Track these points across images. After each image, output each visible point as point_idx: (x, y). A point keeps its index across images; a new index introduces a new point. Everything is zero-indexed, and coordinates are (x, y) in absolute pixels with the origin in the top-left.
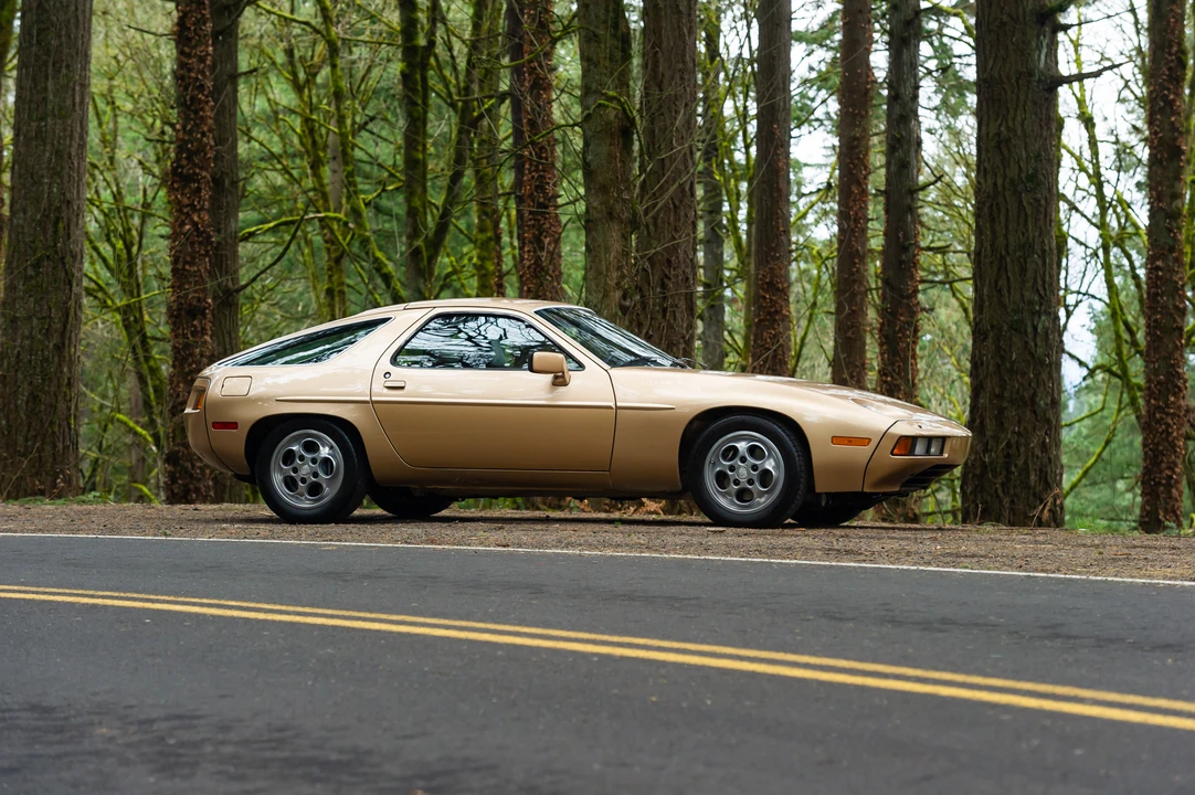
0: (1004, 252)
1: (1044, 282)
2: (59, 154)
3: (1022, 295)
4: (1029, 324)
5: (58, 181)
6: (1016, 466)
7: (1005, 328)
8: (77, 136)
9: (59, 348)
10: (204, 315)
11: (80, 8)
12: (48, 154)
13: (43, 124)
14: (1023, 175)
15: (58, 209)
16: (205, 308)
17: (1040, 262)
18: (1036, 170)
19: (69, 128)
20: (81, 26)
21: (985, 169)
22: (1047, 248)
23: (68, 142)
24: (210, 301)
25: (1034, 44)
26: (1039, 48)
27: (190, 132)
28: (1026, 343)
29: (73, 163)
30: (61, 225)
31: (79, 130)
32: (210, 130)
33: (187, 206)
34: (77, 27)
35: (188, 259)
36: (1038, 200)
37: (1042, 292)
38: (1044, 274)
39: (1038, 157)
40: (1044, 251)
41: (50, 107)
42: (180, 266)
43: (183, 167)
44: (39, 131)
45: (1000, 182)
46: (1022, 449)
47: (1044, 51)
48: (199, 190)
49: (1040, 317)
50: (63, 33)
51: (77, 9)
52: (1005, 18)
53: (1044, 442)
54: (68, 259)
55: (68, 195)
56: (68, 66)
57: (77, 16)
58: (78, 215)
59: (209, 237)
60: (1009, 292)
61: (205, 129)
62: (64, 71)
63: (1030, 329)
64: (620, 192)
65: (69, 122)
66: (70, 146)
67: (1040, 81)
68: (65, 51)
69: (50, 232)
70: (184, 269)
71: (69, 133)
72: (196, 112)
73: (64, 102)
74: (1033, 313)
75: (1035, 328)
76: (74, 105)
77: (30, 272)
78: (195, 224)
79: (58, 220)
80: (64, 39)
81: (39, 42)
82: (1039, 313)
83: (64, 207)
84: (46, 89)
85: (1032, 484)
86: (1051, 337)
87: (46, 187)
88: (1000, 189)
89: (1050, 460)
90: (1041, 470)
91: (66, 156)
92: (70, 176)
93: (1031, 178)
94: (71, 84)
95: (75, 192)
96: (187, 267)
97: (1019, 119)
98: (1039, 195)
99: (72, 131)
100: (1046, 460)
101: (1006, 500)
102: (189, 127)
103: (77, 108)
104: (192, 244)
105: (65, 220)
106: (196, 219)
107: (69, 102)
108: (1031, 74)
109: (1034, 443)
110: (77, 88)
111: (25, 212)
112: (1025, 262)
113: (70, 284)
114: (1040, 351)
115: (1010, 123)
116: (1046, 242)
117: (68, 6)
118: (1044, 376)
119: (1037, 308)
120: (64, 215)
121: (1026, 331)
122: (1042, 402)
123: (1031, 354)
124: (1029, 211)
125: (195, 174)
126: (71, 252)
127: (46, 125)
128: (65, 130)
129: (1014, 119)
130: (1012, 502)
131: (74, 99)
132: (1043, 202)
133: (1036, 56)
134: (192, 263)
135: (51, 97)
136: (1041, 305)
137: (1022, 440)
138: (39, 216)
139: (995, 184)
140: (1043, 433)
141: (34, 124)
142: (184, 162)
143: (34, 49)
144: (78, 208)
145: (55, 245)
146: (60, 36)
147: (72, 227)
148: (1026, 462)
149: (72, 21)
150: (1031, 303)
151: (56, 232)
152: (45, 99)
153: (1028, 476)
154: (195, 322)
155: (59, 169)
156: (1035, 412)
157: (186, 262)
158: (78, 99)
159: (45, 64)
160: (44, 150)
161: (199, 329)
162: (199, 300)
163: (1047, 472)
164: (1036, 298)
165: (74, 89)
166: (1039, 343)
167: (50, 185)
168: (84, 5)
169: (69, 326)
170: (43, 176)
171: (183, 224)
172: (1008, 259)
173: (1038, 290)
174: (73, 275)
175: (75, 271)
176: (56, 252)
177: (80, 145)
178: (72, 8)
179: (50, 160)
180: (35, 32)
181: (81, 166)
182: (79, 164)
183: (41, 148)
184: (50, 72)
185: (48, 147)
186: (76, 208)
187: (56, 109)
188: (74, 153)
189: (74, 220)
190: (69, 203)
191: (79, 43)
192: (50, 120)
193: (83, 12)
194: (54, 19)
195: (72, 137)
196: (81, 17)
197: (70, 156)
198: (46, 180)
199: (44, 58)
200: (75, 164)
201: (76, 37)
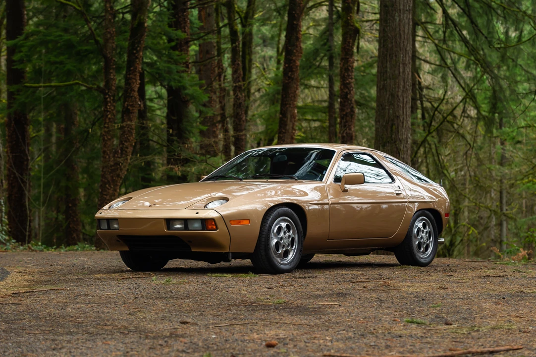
2: (392, 95)
5: (393, 107)
8: (401, 87)
11: (402, 29)
12: (388, 96)
13: (386, 82)
15: (393, 120)
23: (397, 89)
30: (394, 127)
31: (402, 84)
34: (400, 38)
41: (388, 74)
44: (384, 86)
50: (394, 41)
51: (400, 30)
54: (398, 142)
55: (397, 114)
56: (396, 56)
58: (403, 123)
62: (394, 58)
65: (398, 81)
66: (398, 91)
68: (395, 49)
69: (389, 130)
71: (397, 85)
73: (395, 71)
76: (399, 73)
79: (393, 125)
80: (394, 44)
81: (384, 46)
83: (395, 119)
84: (386, 67)
87: (387, 111)
92: (398, 105)
94: (398, 64)
95: (401, 112)
103: (401, 74)
105: (396, 125)
107: (397, 72)
110: (401, 65)
111: (379, 122)
120: (396, 122)
126: (399, 139)
128: (395, 84)
135: (389, 70)
138: (384, 124)
141: (382, 83)
143: (382, 49)
145: (391, 136)
146: (392, 43)
147: (400, 128)
149: (398, 35)
151: (392, 130)
152: (386, 71)
155: (393, 102)
158: (401, 70)
159: (386, 55)
160: (386, 94)
165: (399, 66)
167: (389, 109)
168: (404, 27)
170: (386, 106)
174: (401, 150)
175: (402, 148)
176: (392, 140)
177: (403, 91)
178: (398, 29)
179: (389, 98)
180: (382, 41)
181: (405, 100)
182: (403, 99)
183: (385, 93)
184: (388, 59)
185: (388, 93)
186: (401, 119)
187: (391, 76)
188: (400, 94)
189: (401, 124)
190: (398, 117)
191: (402, 45)
192: (388, 80)
193: (404, 31)
194: (389, 35)
195: (399, 88)
196: (402, 32)
197: (398, 96)
198: (387, 107)
199: (386, 53)
200: (401, 99)
201: (400, 43)
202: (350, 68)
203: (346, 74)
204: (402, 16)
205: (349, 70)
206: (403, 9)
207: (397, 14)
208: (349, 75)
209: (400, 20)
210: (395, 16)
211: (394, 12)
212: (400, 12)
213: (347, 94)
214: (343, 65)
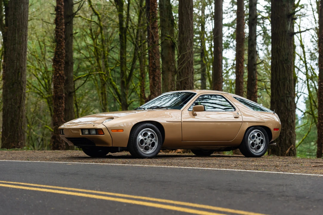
2: (19, 54)
5: (19, 61)
8: (24, 49)
9: (19, 107)
12: (16, 54)
13: (15, 46)
15: (19, 69)
16: (63, 97)
19: (22, 47)
23: (21, 51)
24: (64, 95)
29: (23, 57)
30: (19, 74)
31: (24, 47)
34: (24, 19)
41: (16, 41)
43: (56, 59)
44: (13, 48)
50: (20, 21)
54: (22, 83)
55: (21, 65)
58: (24, 71)
61: (63, 48)
62: (20, 31)
65: (22, 45)
66: (22, 52)
68: (21, 26)
69: (17, 75)
72: (60, 44)
73: (20, 40)
76: (23, 41)
77: (11, 87)
79: (19, 72)
80: (20, 23)
84: (15, 36)
87: (15, 63)
91: (21, 55)
92: (22, 60)
94: (22, 35)
95: (23, 64)
99: (22, 48)
107: (22, 40)
111: (10, 70)
113: (22, 90)
120: (20, 71)
125: (60, 60)
126: (22, 81)
127: (15, 47)
128: (20, 48)
135: (17, 39)
138: (13, 71)
141: (12, 46)
142: (57, 57)
143: (12, 25)
145: (18, 79)
147: (23, 74)
152: (15, 39)
155: (19, 58)
158: (24, 39)
159: (15, 30)
165: (23, 37)
167: (17, 63)
169: (22, 102)
170: (14, 60)
174: (23, 87)
176: (18, 81)
178: (23, 14)
179: (17, 56)
185: (16, 52)
186: (24, 69)
187: (18, 42)
188: (23, 54)
189: (23, 72)
190: (22, 67)
192: (16, 45)
195: (22, 50)
198: (15, 61)
209: (24, 9)
210: (21, 6)
211: (21, 4)
212: (24, 4)
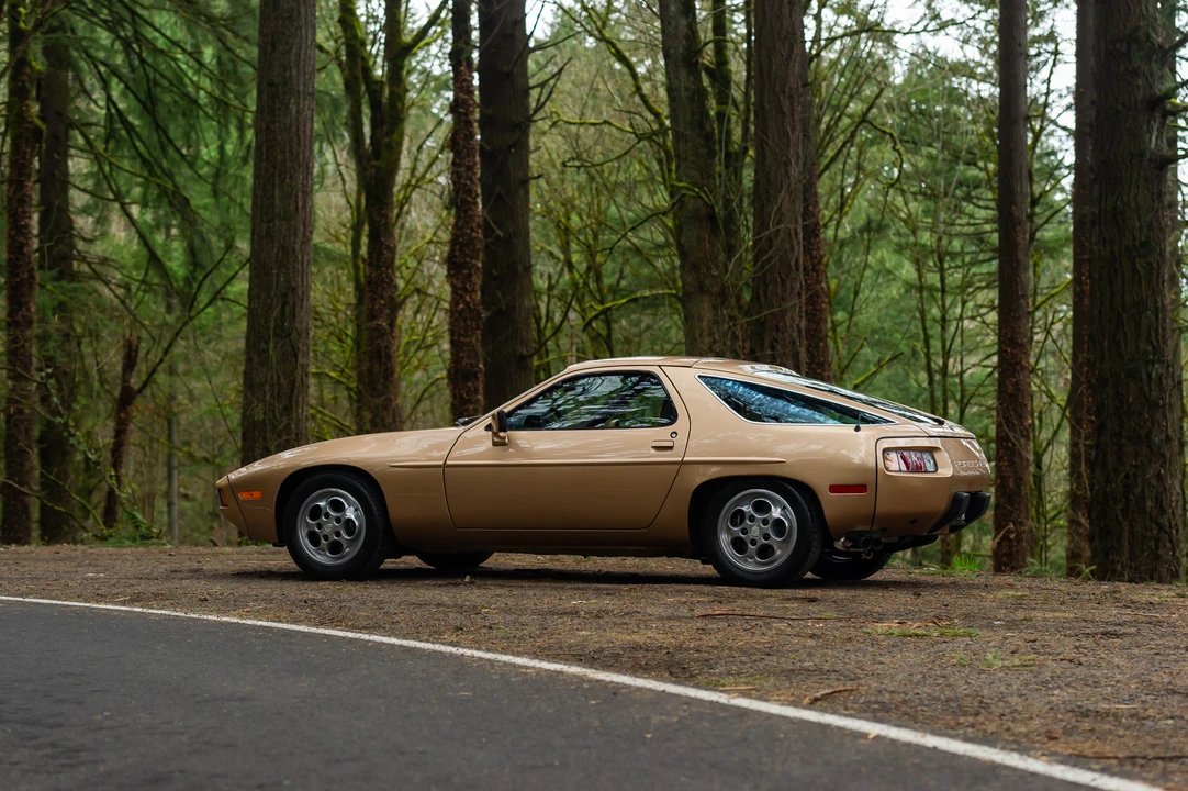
0: (1121, 310)
1: (1157, 334)
2: (284, 249)
3: (1137, 347)
4: (1144, 371)
5: (285, 271)
6: (1134, 494)
7: (1123, 375)
8: (300, 234)
9: (288, 409)
10: (476, 377)
11: (302, 129)
12: (275, 250)
13: (271, 225)
14: (1137, 243)
15: (285, 295)
16: (477, 372)
17: (1153, 318)
18: (1148, 237)
19: (293, 228)
20: (302, 143)
21: (1104, 239)
22: (1160, 305)
23: (292, 239)
24: (481, 366)
25: (1145, 128)
26: (1150, 132)
27: (461, 229)
28: (1141, 387)
29: (297, 257)
30: (287, 308)
31: (302, 228)
32: (478, 226)
33: (460, 289)
34: (299, 144)
35: (462, 332)
36: (1150, 264)
37: (1155, 343)
38: (1157, 329)
39: (1150, 226)
40: (1156, 308)
41: (277, 211)
42: (456, 338)
43: (456, 257)
44: (268, 231)
45: (1116, 249)
46: (1139, 479)
47: (1155, 134)
48: (470, 275)
49: (1153, 365)
50: (287, 149)
51: (298, 129)
52: (1120, 107)
53: (1159, 473)
54: (294, 336)
55: (293, 283)
56: (291, 177)
57: (298, 135)
58: (302, 300)
59: (479, 314)
60: (1126, 344)
61: (474, 225)
62: (288, 181)
63: (1144, 376)
64: (709, 269)
65: (293, 223)
66: (295, 242)
67: (1151, 160)
68: (289, 164)
69: (278, 313)
70: (459, 340)
71: (292, 232)
72: (465, 212)
73: (288, 206)
74: (1147, 362)
75: (1149, 375)
76: (297, 208)
78: (467, 304)
79: (285, 303)
80: (287, 154)
81: (267, 158)
82: (1153, 363)
83: (290, 293)
84: (273, 196)
85: (1149, 509)
86: (1164, 382)
87: (275, 277)
88: (1117, 255)
89: (1165, 489)
90: (1157, 498)
91: (291, 251)
92: (294, 268)
93: (1145, 245)
94: (294, 192)
95: (300, 280)
96: (462, 339)
97: (1132, 194)
98: (1151, 260)
99: (295, 231)
100: (1162, 489)
101: (1126, 525)
102: (460, 224)
103: (300, 211)
104: (465, 320)
105: (291, 304)
106: (468, 299)
107: (292, 207)
108: (1142, 154)
109: (1150, 473)
110: (300, 195)
111: (259, 298)
112: (1140, 317)
113: (296, 357)
114: (1154, 395)
115: (1125, 198)
116: (1159, 300)
117: (290, 127)
118: (1159, 416)
119: (1151, 357)
120: (290, 299)
121: (1141, 378)
122: (1156, 439)
123: (1145, 396)
124: (1142, 273)
125: (466, 262)
126: (297, 330)
127: (274, 226)
128: (289, 229)
129: (1128, 194)
130: (1131, 526)
131: (297, 204)
132: (1155, 265)
133: (1147, 139)
134: (466, 336)
135: (277, 203)
136: (1154, 354)
137: (1139, 472)
139: (1112, 251)
140: (1159, 465)
141: (264, 226)
142: (457, 253)
143: (264, 164)
144: (303, 293)
145: (283, 324)
146: (284, 152)
147: (297, 310)
148: (1143, 491)
149: (295, 139)
150: (1145, 353)
151: (283, 314)
152: (273, 204)
153: (1145, 502)
154: (469, 384)
155: (285, 261)
156: (1150, 448)
157: (460, 335)
158: (300, 204)
159: (273, 175)
160: (273, 246)
161: (473, 389)
162: (472, 365)
163: (1162, 499)
164: (1150, 349)
165: (297, 196)
166: (1153, 387)
167: (278, 276)
168: (305, 125)
169: (296, 391)
170: (272, 268)
171: (457, 304)
172: (1124, 316)
173: (1152, 343)
174: (299, 349)
175: (300, 346)
176: (283, 330)
177: (303, 242)
178: (294, 129)
179: (278, 254)
180: (264, 149)
181: (306, 259)
182: (303, 257)
183: (270, 245)
184: (277, 182)
185: (276, 244)
186: (300, 293)
187: (282, 212)
188: (297, 246)
189: (299, 303)
190: (294, 290)
191: (301, 157)
192: (277, 222)
193: (304, 132)
194: (279, 138)
195: (296, 235)
196: (302, 136)
197: (294, 251)
198: (274, 271)
199: (272, 170)
200: (300, 257)
201: (298, 153)
202: (27, 199)
203: (20, 210)
204: (302, 103)
205: (25, 201)
206: (304, 92)
207: (293, 100)
208: (25, 212)
209: (297, 112)
210: (289, 103)
211: (287, 97)
212: (299, 96)
213: (22, 245)
214: (15, 193)
